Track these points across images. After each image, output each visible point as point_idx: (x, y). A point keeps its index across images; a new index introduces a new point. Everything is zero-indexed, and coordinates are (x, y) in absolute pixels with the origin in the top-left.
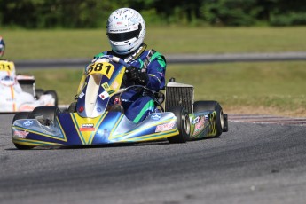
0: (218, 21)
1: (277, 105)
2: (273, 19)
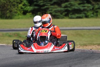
2: (70, 16)
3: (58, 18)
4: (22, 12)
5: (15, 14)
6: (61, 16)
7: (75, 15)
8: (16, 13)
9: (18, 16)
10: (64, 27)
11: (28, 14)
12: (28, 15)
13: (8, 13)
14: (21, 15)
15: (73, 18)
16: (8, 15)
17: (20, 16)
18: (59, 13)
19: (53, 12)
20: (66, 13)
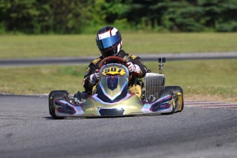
0: (175, 28)
1: (221, 93)
2: (217, 26)
3: (190, 31)
4: (104, 17)
5: (88, 22)
6: (197, 25)
7: (229, 24)
8: (89, 18)
9: (95, 26)
10: (203, 52)
11: (117, 21)
13: (70, 19)
14: (101, 24)
15: (226, 31)
16: (70, 24)
17: (99, 27)
18: (192, 19)
19: (177, 18)
20: (208, 18)
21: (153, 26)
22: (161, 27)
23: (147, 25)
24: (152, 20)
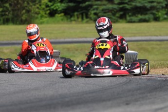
2: (128, 18)
4: (48, 12)
5: (36, 15)
6: (114, 18)
7: (137, 17)
8: (37, 13)
9: (41, 19)
11: (57, 15)
12: (58, 17)
13: (24, 14)
14: (46, 17)
15: (134, 22)
16: (24, 18)
17: (45, 20)
18: (110, 14)
19: (99, 13)
20: (121, 13)
21: (83, 19)
22: (88, 19)
23: (78, 18)
24: (82, 14)
